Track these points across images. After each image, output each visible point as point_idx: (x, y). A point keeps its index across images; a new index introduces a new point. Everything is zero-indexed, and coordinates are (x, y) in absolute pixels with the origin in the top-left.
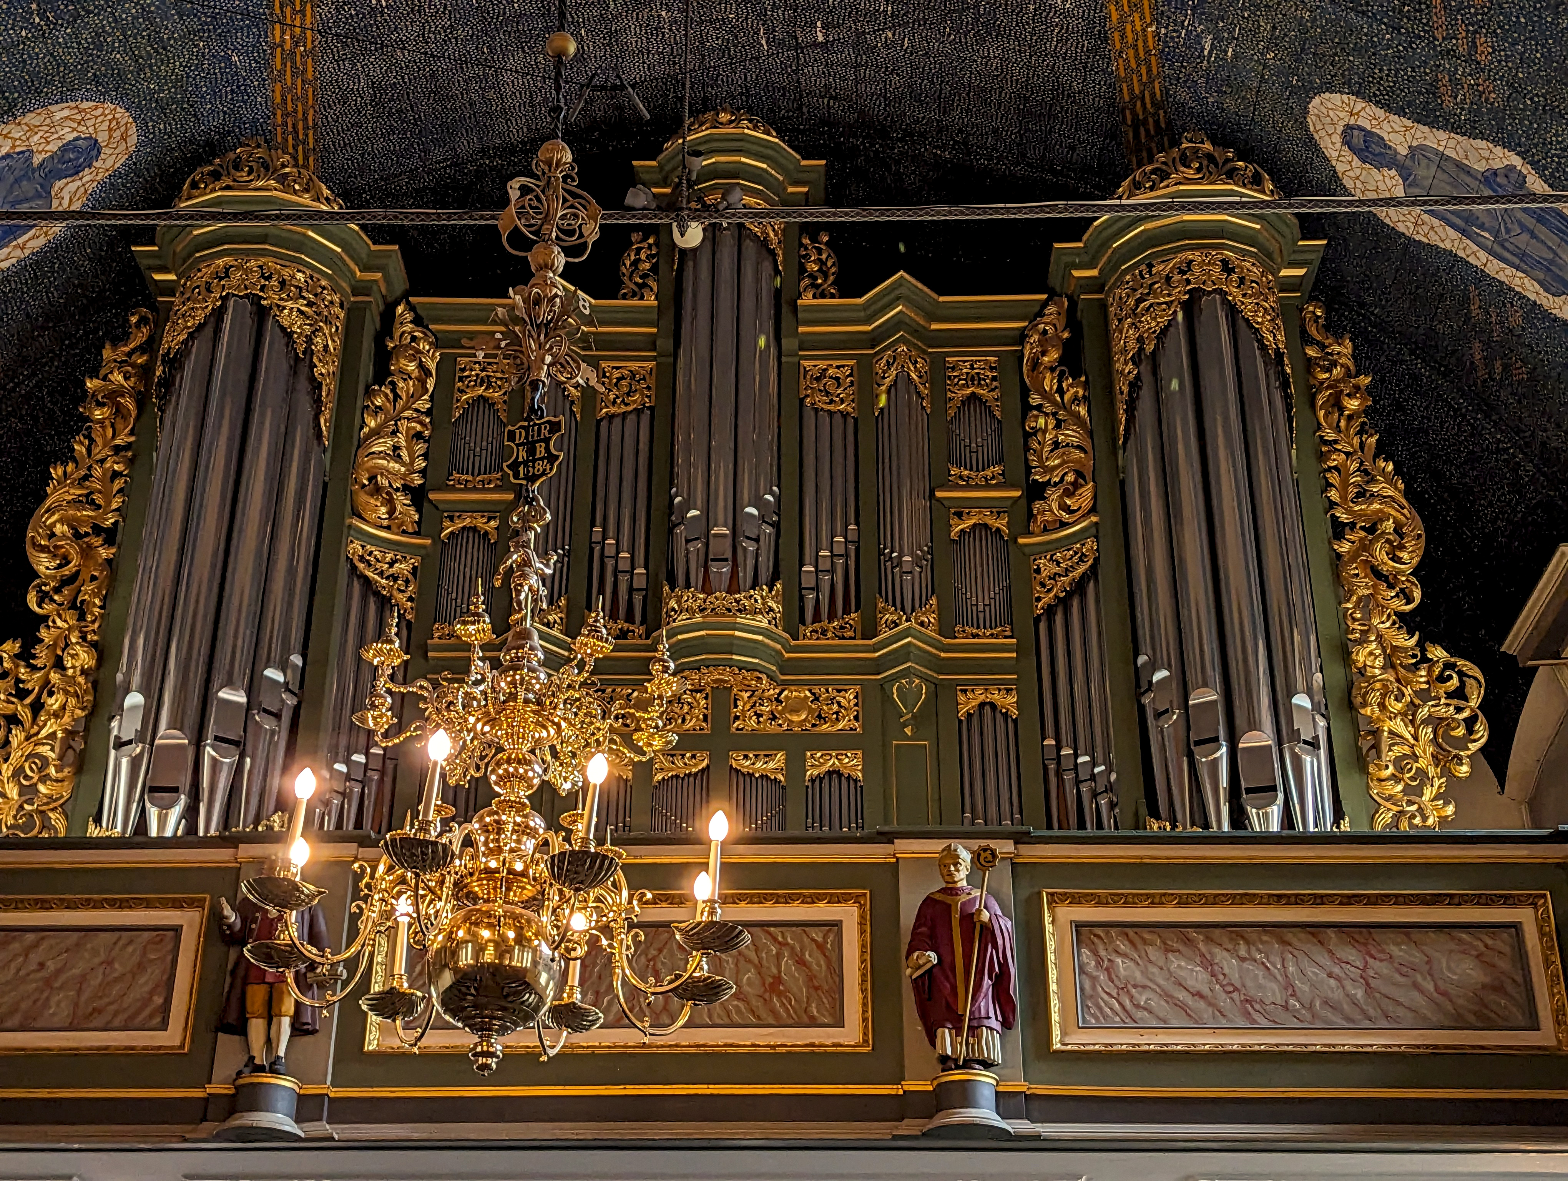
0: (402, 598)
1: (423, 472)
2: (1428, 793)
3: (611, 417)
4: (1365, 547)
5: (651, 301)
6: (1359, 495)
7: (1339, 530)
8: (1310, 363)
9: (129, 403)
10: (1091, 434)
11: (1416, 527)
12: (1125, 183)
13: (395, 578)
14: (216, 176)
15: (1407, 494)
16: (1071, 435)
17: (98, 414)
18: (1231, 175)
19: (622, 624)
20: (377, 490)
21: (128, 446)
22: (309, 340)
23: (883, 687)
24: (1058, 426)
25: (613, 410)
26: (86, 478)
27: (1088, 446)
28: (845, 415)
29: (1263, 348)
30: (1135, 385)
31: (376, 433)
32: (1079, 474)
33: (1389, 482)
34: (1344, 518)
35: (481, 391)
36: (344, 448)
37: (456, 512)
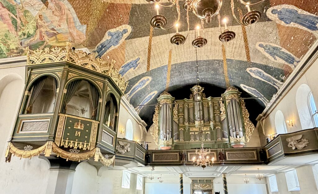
0: (177, 122)
1: (177, 113)
4: (245, 116)
5: (192, 99)
6: (245, 112)
8: (241, 102)
11: (249, 114)
12: (227, 90)
14: (163, 94)
16: (224, 108)
17: (156, 111)
18: (235, 89)
19: (192, 123)
20: (175, 115)
21: (158, 113)
23: (211, 127)
24: (222, 107)
25: (190, 107)
26: (156, 115)
28: (207, 107)
29: (237, 102)
31: (174, 111)
32: (224, 111)
33: (247, 111)
34: (243, 114)
36: (172, 112)
37: (180, 116)
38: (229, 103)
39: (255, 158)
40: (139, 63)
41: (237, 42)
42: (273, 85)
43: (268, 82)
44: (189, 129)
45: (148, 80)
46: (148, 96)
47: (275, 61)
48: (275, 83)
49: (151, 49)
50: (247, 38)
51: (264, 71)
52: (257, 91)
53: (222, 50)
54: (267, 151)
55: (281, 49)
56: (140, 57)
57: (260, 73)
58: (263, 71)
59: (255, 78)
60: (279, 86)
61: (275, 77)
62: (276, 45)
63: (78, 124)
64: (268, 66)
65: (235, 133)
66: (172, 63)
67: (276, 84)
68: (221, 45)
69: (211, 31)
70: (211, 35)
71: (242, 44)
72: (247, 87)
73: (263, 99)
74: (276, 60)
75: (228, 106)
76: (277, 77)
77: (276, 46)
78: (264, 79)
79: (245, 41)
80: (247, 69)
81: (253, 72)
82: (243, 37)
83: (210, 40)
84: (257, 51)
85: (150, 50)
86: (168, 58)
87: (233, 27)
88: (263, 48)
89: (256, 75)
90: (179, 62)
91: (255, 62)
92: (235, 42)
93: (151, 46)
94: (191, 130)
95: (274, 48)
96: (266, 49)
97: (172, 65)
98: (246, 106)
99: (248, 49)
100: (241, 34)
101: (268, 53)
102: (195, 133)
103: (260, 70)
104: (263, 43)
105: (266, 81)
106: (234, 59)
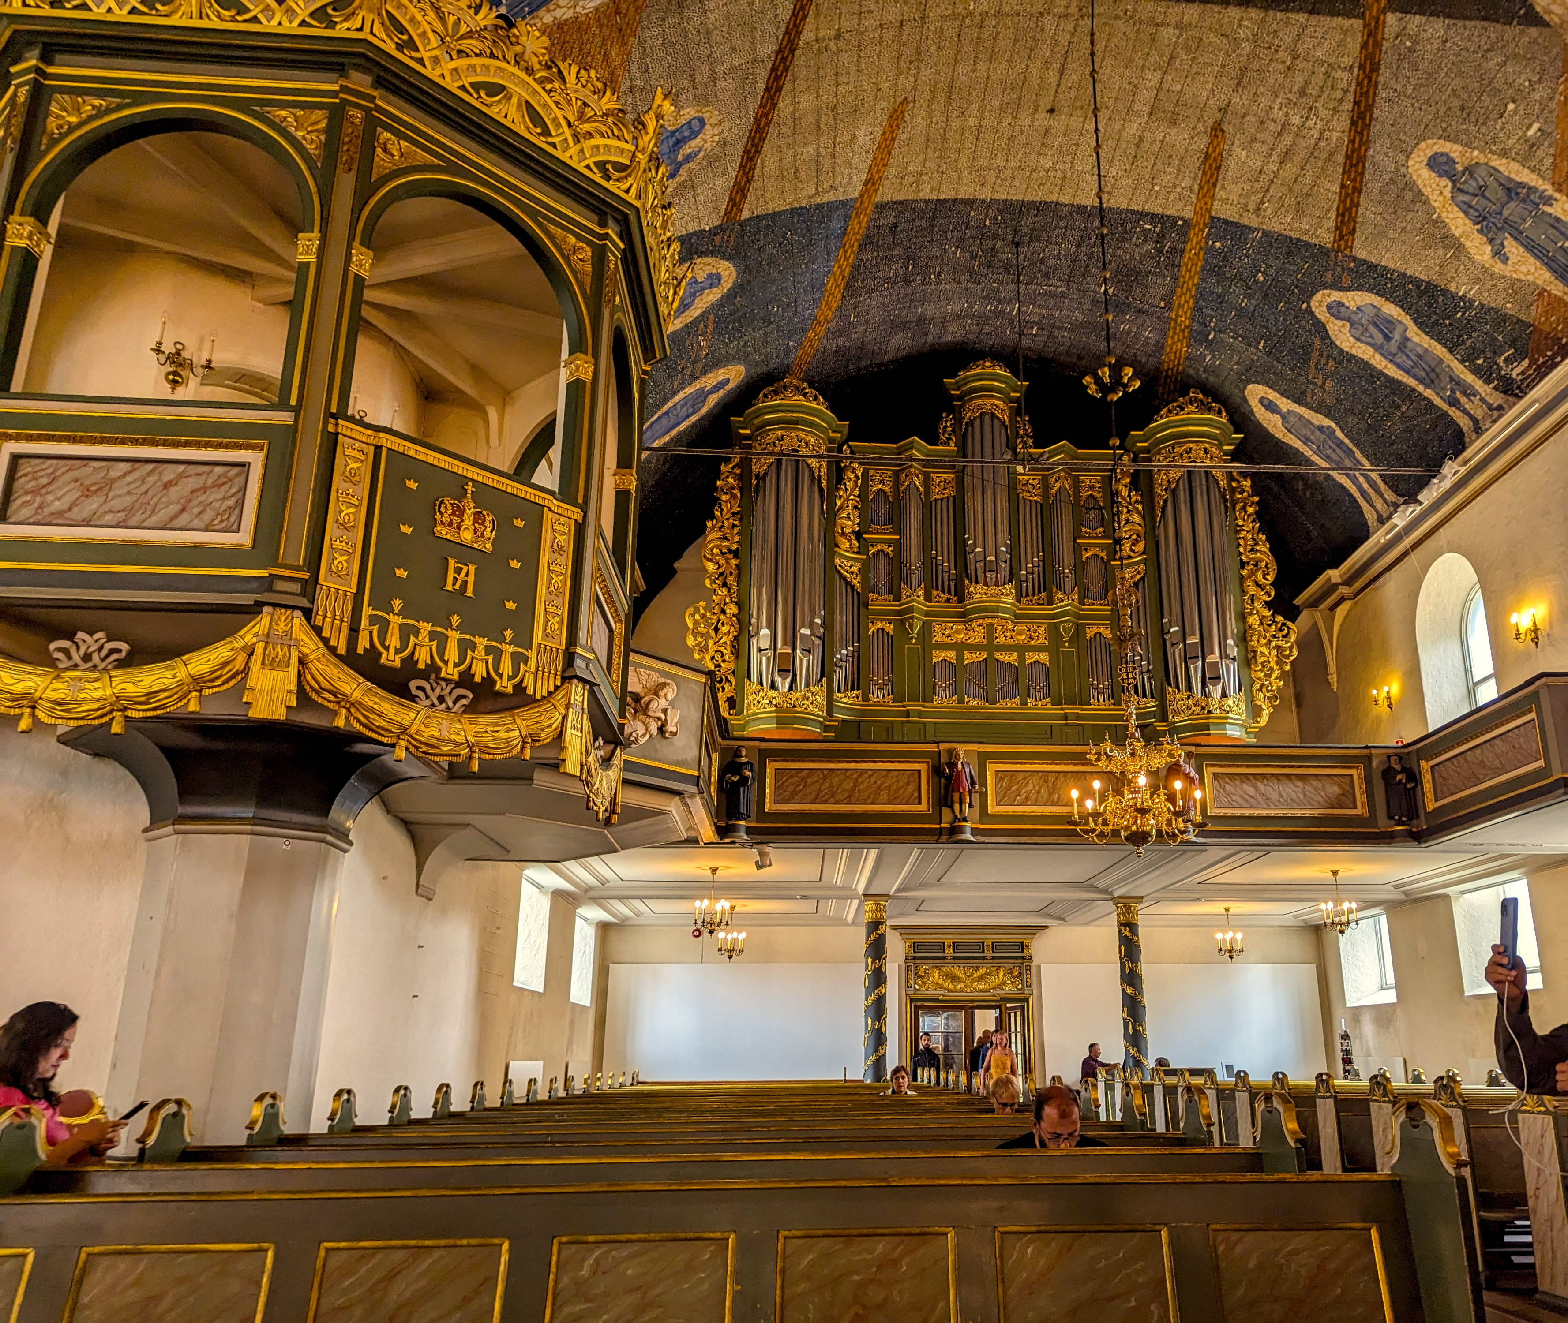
0: (855, 582)
1: (859, 524)
2: (1273, 676)
3: (936, 500)
4: (1252, 573)
5: (953, 447)
6: (1252, 550)
7: (1243, 565)
8: (1235, 491)
9: (736, 492)
10: (1143, 518)
11: (1273, 566)
12: (1165, 410)
13: (852, 573)
14: (776, 393)
15: (1270, 550)
16: (1136, 518)
17: (724, 497)
18: (1209, 410)
19: (947, 595)
20: (843, 534)
21: (738, 513)
22: (819, 471)
23: (1056, 626)
24: (1129, 512)
25: (937, 497)
26: (722, 526)
27: (1142, 523)
28: (1036, 502)
29: (1219, 488)
30: (1165, 501)
31: (841, 508)
32: (1138, 536)
33: (1264, 544)
34: (1245, 559)
35: (880, 486)
36: (831, 516)
37: (874, 543)
38: (1174, 492)
39: (1355, 807)
40: (689, 158)
41: (1310, 123)
42: (1445, 407)
43: (1421, 388)
44: (926, 629)
45: (711, 286)
46: (689, 390)
47: (1499, 268)
48: (1458, 395)
49: (786, 69)
50: (1370, 108)
51: (1415, 321)
52: (1339, 434)
53: (1207, 156)
54: (1425, 766)
55: (1549, 201)
56: (711, 115)
57: (1386, 327)
58: (1407, 320)
59: (1351, 358)
60: (1479, 413)
61: (1468, 359)
62: (1526, 171)
63: (459, 512)
64: (1445, 292)
65: (1196, 669)
66: (887, 193)
67: (1464, 400)
68: (1210, 122)
69: (1179, 26)
70: (1167, 52)
71: (1335, 135)
72: (1285, 404)
73: (1366, 486)
74: (1505, 260)
75: (1163, 512)
76: (1480, 362)
77: (1526, 176)
78: (1399, 366)
79: (1353, 123)
80: (1318, 296)
81: (1348, 320)
82: (1350, 97)
83: (1155, 82)
84: (1409, 196)
85: (778, 78)
86: (871, 156)
87: (1314, 20)
88: (1445, 182)
89: (1358, 340)
90: (927, 193)
91: (1373, 259)
92: (1295, 120)
93: (792, 51)
94: (938, 638)
95: (1512, 189)
96: (1465, 187)
97: (881, 208)
98: (1259, 516)
99: (1362, 174)
100: (1346, 75)
101: (1466, 213)
102: (960, 657)
103: (1391, 310)
104: (1458, 147)
105: (1412, 382)
106: (1255, 225)
